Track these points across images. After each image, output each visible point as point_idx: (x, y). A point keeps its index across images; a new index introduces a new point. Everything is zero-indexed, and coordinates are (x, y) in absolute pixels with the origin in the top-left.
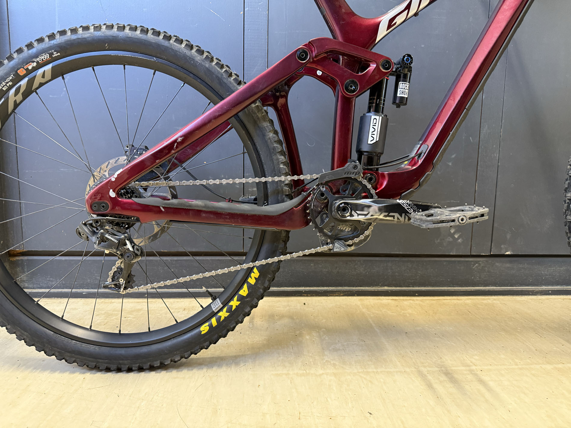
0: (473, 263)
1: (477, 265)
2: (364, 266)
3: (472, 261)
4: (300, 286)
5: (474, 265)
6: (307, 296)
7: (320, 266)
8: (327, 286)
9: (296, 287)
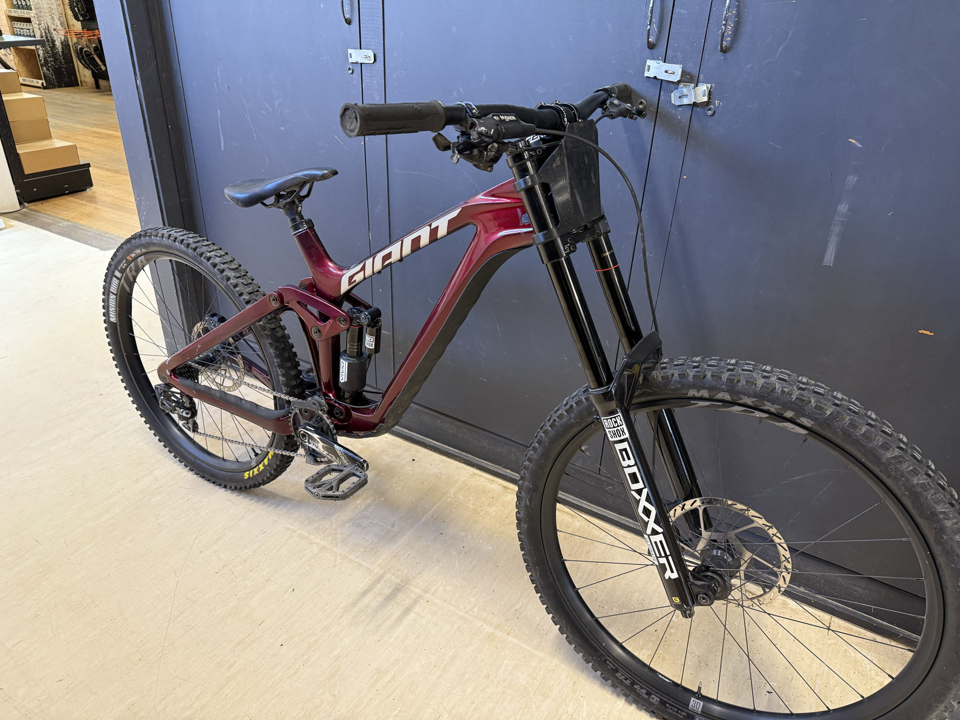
0: (605, 483)
1: (611, 487)
2: (488, 441)
3: (604, 481)
4: (428, 437)
5: (607, 486)
6: (431, 450)
7: (447, 426)
8: (452, 447)
9: (424, 436)
